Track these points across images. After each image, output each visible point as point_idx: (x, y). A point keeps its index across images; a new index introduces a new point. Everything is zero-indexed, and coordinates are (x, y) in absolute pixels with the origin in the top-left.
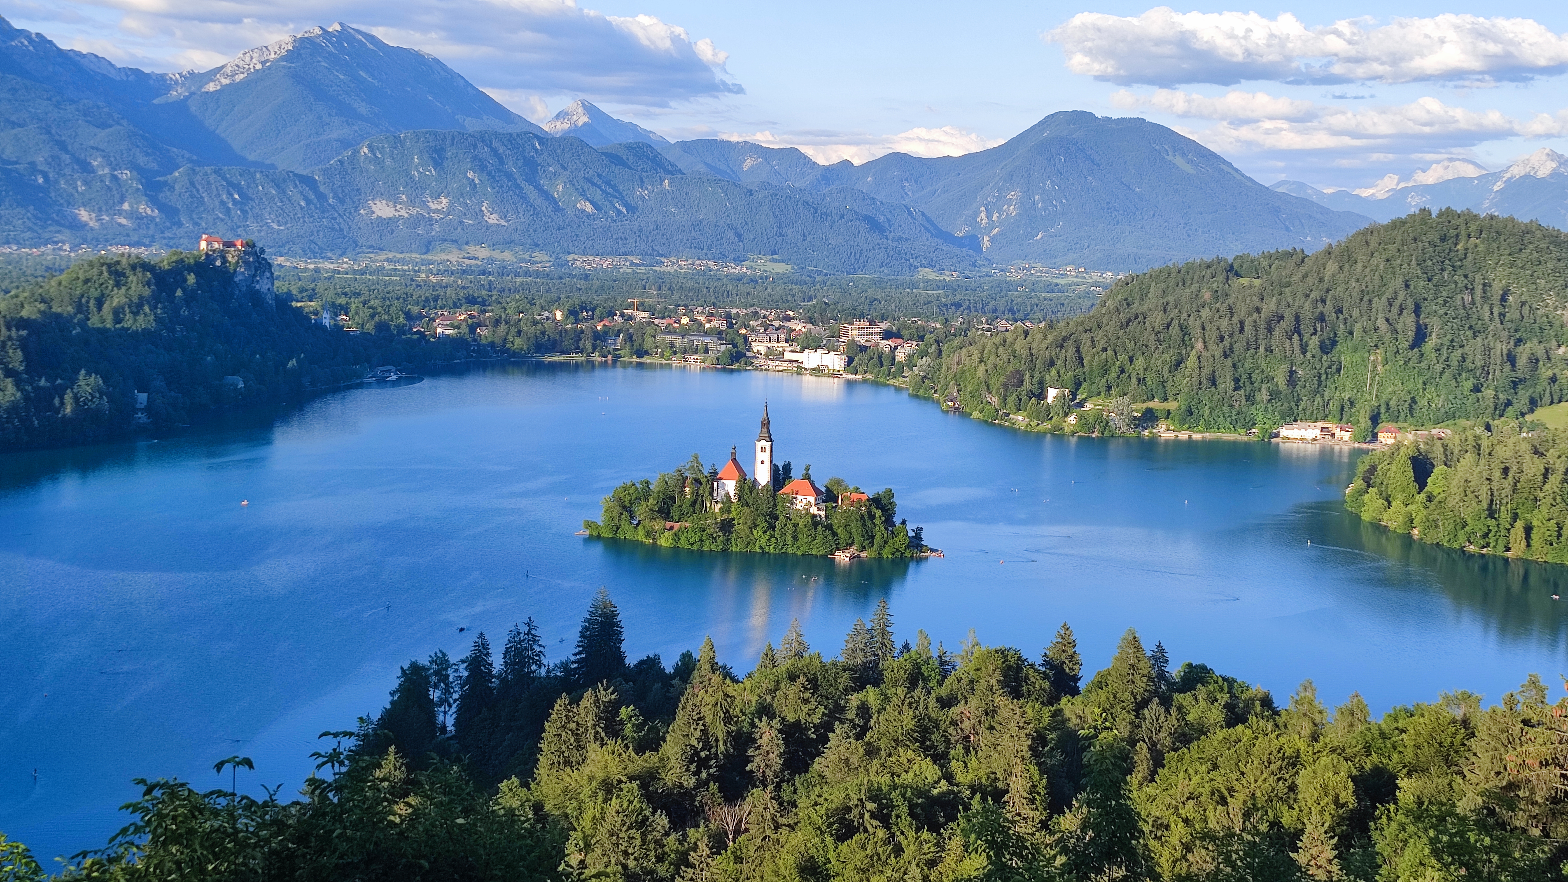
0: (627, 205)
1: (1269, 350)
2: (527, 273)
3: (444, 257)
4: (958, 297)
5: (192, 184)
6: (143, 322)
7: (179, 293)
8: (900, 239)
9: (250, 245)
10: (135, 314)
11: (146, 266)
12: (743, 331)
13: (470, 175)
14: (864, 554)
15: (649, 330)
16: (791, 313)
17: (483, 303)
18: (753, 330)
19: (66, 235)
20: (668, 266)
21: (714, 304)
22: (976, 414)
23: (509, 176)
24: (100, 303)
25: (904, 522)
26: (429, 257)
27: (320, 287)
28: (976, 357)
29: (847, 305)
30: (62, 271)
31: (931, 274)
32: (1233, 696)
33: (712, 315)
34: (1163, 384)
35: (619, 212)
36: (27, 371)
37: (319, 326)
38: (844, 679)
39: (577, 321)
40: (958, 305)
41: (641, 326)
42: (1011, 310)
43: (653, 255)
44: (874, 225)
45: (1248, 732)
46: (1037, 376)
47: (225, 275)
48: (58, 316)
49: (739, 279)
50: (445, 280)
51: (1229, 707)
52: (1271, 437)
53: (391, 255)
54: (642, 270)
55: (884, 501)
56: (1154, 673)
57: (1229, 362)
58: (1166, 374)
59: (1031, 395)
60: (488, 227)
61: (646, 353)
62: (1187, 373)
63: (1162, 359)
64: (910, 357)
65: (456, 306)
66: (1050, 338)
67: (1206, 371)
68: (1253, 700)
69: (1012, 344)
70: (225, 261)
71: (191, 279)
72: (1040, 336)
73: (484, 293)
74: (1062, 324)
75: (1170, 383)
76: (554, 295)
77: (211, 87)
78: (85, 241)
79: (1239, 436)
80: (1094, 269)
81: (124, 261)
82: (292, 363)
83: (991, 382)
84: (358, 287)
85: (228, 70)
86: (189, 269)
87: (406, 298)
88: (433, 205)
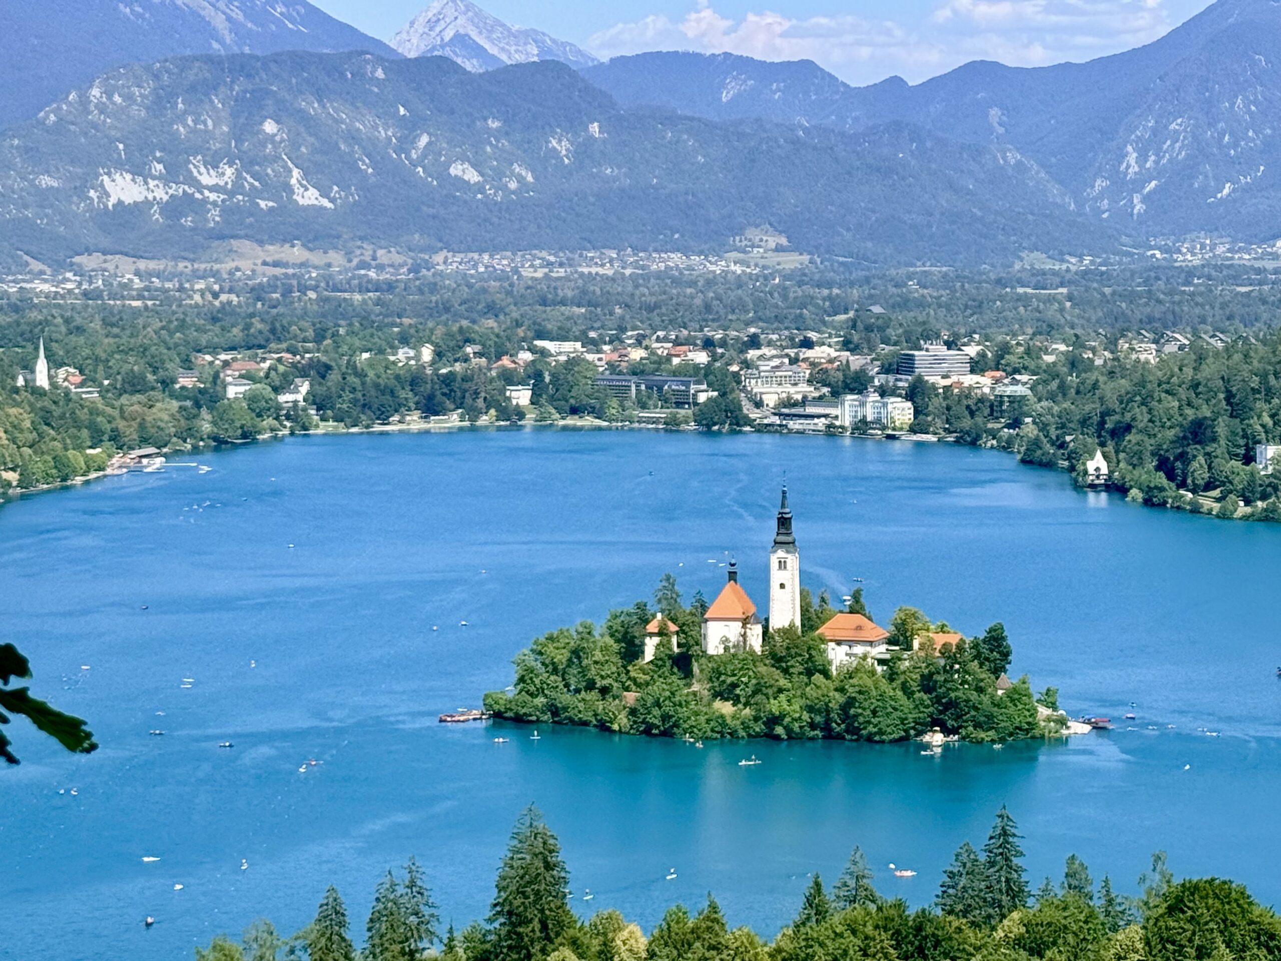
2: (368, 286)
3: (228, 263)
12: (737, 368)
13: (270, 126)
16: (814, 335)
18: (752, 365)
20: (603, 265)
21: (683, 326)
26: (204, 265)
31: (1043, 261)
33: (680, 343)
39: (456, 362)
43: (577, 247)
49: (723, 281)
50: (232, 301)
53: (141, 265)
55: (990, 647)
60: (300, 212)
61: (575, 410)
65: (254, 344)
73: (299, 320)
84: (93, 318)
88: (207, 178)
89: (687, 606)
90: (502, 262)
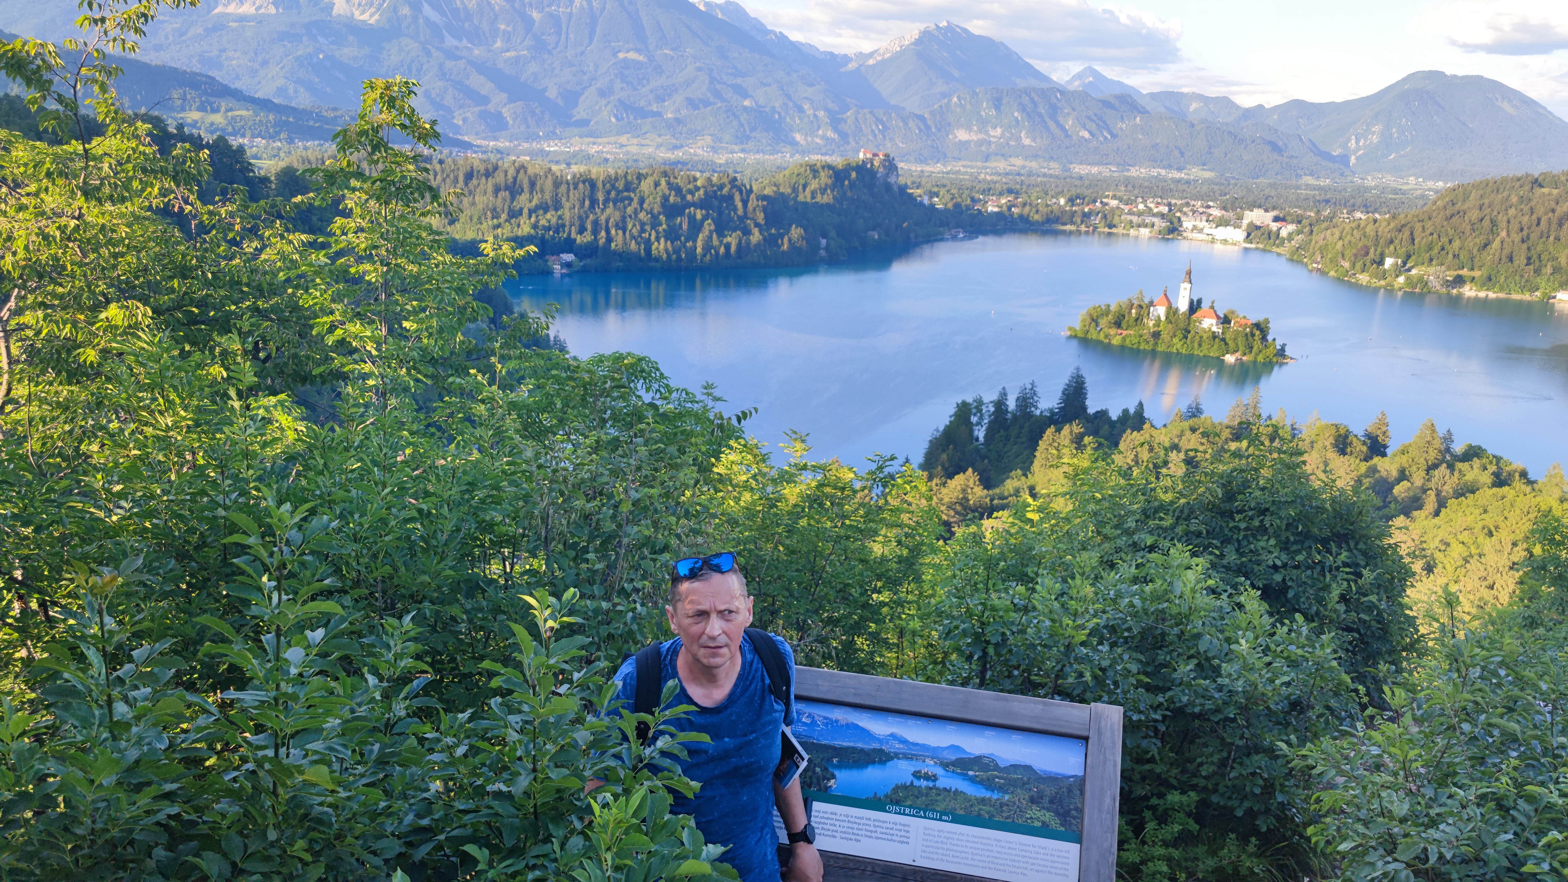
0: (1111, 133)
1: (1557, 239)
2: (1045, 175)
3: (995, 164)
4: (1328, 196)
5: (857, 119)
6: (826, 199)
7: (847, 182)
8: (1292, 157)
9: (887, 156)
10: (823, 194)
11: (829, 167)
12: (1178, 214)
13: (1016, 114)
14: (1245, 358)
15: (1118, 212)
16: (1211, 204)
17: (1017, 194)
18: (1185, 214)
19: (788, 148)
20: (1134, 172)
21: (1161, 197)
22: (1332, 273)
23: (1040, 115)
24: (805, 187)
25: (1274, 340)
26: (987, 164)
27: (924, 181)
28: (1337, 235)
29: (1251, 199)
30: (785, 169)
31: (1310, 180)
32: (1499, 468)
33: (1158, 203)
34: (1472, 259)
35: (1105, 138)
36: (766, 224)
37: (921, 204)
38: (1226, 434)
39: (1073, 205)
40: (1327, 201)
41: (1113, 210)
42: (1365, 206)
43: (1124, 165)
44: (1275, 147)
45: (1512, 492)
46: (1379, 250)
47: (872, 173)
48: (782, 194)
49: (1179, 181)
50: (995, 178)
51: (1496, 475)
52: (1549, 298)
53: (965, 163)
54: (1116, 174)
55: (1263, 326)
56: (1443, 448)
57: (1525, 246)
58: (1475, 252)
59: (1374, 262)
60: (1024, 147)
61: (1115, 226)
62: (1492, 252)
63: (1473, 242)
64: (1290, 234)
65: (1001, 194)
66: (1392, 225)
67: (1506, 252)
68: (1515, 471)
69: (1365, 228)
70: (872, 164)
71: (854, 175)
72: (1385, 223)
73: (1018, 187)
74: (1402, 216)
75: (1478, 258)
76: (1060, 189)
77: (871, 62)
78: (798, 152)
79: (1527, 297)
80: (1430, 179)
81: (819, 164)
82: (905, 225)
83: (1346, 253)
84: (945, 181)
85: (881, 51)
86: (853, 169)
87: (972, 188)
88: (992, 133)
89: (1147, 301)
90: (1095, 170)
